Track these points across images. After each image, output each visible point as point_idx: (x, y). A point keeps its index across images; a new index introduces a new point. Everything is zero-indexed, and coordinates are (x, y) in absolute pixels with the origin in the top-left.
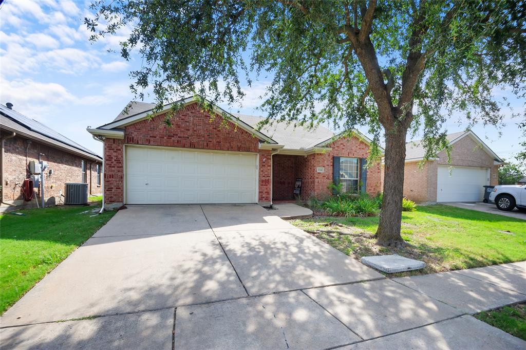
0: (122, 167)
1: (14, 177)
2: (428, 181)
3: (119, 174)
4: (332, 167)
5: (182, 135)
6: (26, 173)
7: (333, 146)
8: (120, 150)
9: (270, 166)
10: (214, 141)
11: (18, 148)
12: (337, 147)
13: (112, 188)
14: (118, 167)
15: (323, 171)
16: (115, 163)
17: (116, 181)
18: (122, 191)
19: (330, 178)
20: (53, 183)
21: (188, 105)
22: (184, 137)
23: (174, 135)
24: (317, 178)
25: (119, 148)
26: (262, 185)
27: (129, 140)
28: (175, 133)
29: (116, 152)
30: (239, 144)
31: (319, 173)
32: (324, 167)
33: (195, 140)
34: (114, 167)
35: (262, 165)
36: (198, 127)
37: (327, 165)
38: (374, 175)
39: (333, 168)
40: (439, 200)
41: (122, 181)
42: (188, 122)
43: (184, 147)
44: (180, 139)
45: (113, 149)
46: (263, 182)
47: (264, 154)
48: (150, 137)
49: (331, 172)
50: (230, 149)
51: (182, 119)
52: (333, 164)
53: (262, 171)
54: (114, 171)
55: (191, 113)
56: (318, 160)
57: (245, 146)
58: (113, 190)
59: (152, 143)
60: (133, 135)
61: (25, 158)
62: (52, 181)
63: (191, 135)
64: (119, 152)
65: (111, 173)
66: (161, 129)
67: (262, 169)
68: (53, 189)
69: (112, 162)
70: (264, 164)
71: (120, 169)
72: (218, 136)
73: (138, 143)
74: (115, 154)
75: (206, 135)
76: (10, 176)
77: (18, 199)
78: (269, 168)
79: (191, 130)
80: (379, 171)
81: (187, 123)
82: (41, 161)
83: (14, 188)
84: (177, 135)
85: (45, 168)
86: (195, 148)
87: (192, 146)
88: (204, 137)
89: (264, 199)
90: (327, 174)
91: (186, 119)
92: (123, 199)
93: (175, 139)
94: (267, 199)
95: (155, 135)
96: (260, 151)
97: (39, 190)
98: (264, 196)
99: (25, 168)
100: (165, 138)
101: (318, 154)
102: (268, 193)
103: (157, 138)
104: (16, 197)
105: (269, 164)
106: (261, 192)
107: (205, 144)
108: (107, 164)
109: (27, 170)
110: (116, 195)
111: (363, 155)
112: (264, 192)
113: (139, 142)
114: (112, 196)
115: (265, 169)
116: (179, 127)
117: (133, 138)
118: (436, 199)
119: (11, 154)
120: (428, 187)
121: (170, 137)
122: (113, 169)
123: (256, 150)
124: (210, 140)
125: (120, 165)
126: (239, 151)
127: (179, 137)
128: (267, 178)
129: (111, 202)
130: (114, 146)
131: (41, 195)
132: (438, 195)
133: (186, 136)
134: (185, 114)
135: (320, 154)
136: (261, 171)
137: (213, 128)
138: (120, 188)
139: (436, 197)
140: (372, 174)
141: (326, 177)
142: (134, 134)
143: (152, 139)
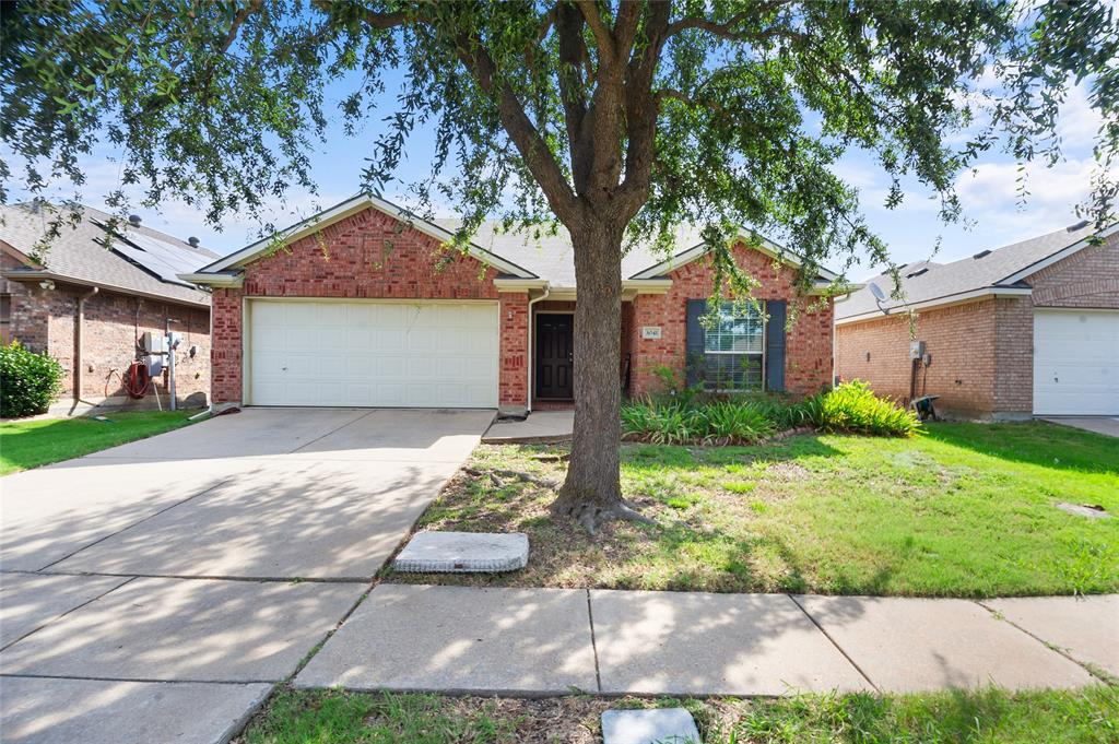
0: (240, 338)
1: (108, 359)
2: (996, 355)
3: (234, 350)
4: (682, 325)
5: (342, 274)
6: (134, 354)
7: (685, 275)
8: (235, 308)
9: (526, 327)
10: (404, 281)
11: (117, 312)
12: (698, 276)
13: (223, 376)
14: (233, 338)
15: (659, 336)
16: (228, 330)
17: (230, 364)
18: (240, 381)
19: (678, 352)
20: (201, 368)
21: (354, 215)
22: (344, 277)
23: (327, 274)
24: (643, 352)
25: (235, 304)
26: (507, 369)
27: (251, 289)
28: (328, 270)
29: (230, 311)
30: (455, 285)
31: (646, 340)
32: (661, 325)
33: (364, 282)
34: (226, 338)
35: (506, 326)
36: (372, 256)
37: (670, 321)
38: (810, 342)
39: (687, 327)
40: (1040, 408)
41: (240, 364)
42: (353, 247)
43: (346, 296)
44: (338, 281)
45: (225, 307)
46: (509, 363)
47: (512, 302)
48: (286, 281)
49: (680, 337)
50: (436, 294)
51: (342, 243)
52: (686, 317)
53: (507, 339)
54: (226, 346)
55: (360, 229)
56: (644, 310)
57: (467, 287)
58: (225, 379)
59: (288, 291)
60: (257, 280)
61: (133, 328)
62: (199, 365)
63: (359, 273)
64: (234, 311)
65: (221, 350)
66: (304, 266)
67: (505, 335)
68: (200, 378)
69: (224, 331)
70: (510, 323)
71: (237, 342)
72: (412, 271)
73: (265, 295)
74: (228, 315)
75: (387, 270)
76: (98, 358)
77: (115, 395)
78: (522, 331)
79: (359, 262)
80: (825, 330)
81: (352, 250)
82: (169, 331)
83: (108, 377)
84: (332, 274)
85: (177, 343)
86: (365, 297)
87: (361, 293)
88: (383, 273)
89: (510, 399)
90: (669, 341)
91: (350, 241)
92: (241, 396)
93: (329, 282)
94: (517, 399)
95: (294, 278)
96: (501, 296)
97: (166, 381)
98: (510, 392)
99: (133, 344)
100: (312, 281)
101: (644, 296)
102: (519, 386)
103: (298, 281)
104: (111, 392)
105: (522, 324)
106: (504, 384)
107: (385, 289)
108: (216, 334)
109: (137, 347)
110: (229, 388)
111: (775, 292)
112: (511, 384)
113: (267, 292)
114: (223, 390)
115: (512, 334)
116: (336, 259)
117: (257, 284)
118: (1031, 406)
119: (100, 322)
120: (996, 371)
121: (319, 279)
122: (225, 342)
123: (493, 294)
124: (395, 279)
125: (236, 335)
126: (455, 298)
127: (337, 278)
128: (519, 354)
129: (222, 401)
130: (227, 301)
131: (169, 389)
132: (1035, 394)
133: (350, 274)
134: (346, 232)
135: (652, 296)
136: (505, 339)
137: (401, 256)
138: (236, 376)
139: (1031, 398)
140: (802, 338)
141: (668, 348)
142: (260, 279)
143: (288, 284)
